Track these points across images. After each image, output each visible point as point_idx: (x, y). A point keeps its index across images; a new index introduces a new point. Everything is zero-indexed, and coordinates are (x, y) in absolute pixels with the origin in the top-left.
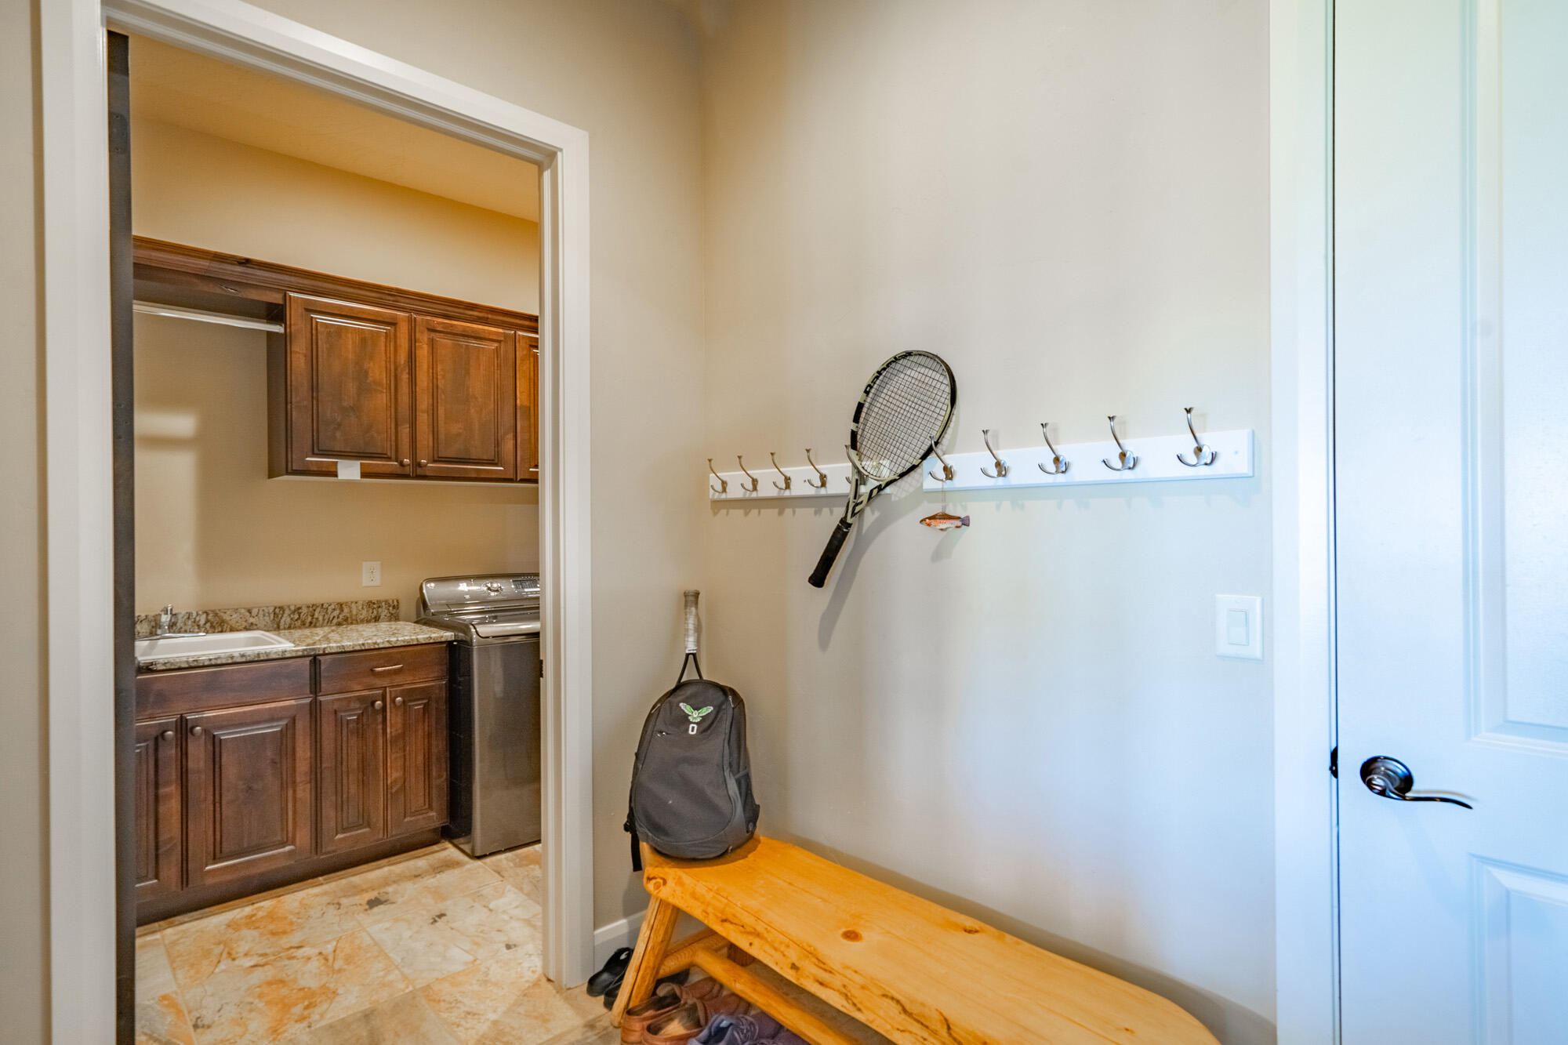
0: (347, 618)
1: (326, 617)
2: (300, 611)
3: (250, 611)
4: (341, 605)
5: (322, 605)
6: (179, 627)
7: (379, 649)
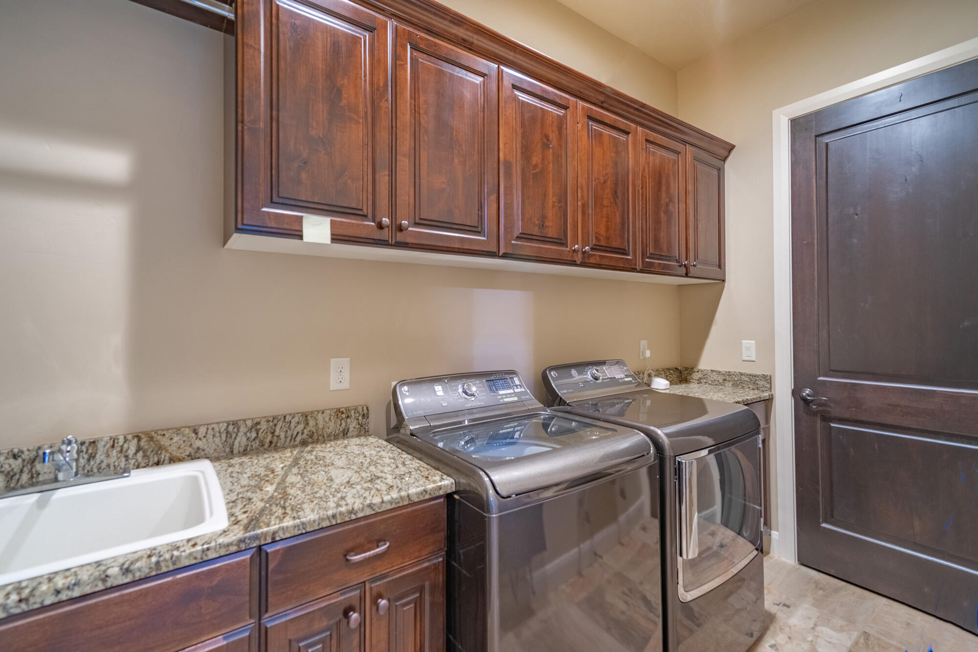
0: (313, 433)
1: (289, 434)
2: (258, 427)
3: (196, 432)
4: (306, 417)
5: (285, 417)
6: (98, 461)
7: (357, 520)
